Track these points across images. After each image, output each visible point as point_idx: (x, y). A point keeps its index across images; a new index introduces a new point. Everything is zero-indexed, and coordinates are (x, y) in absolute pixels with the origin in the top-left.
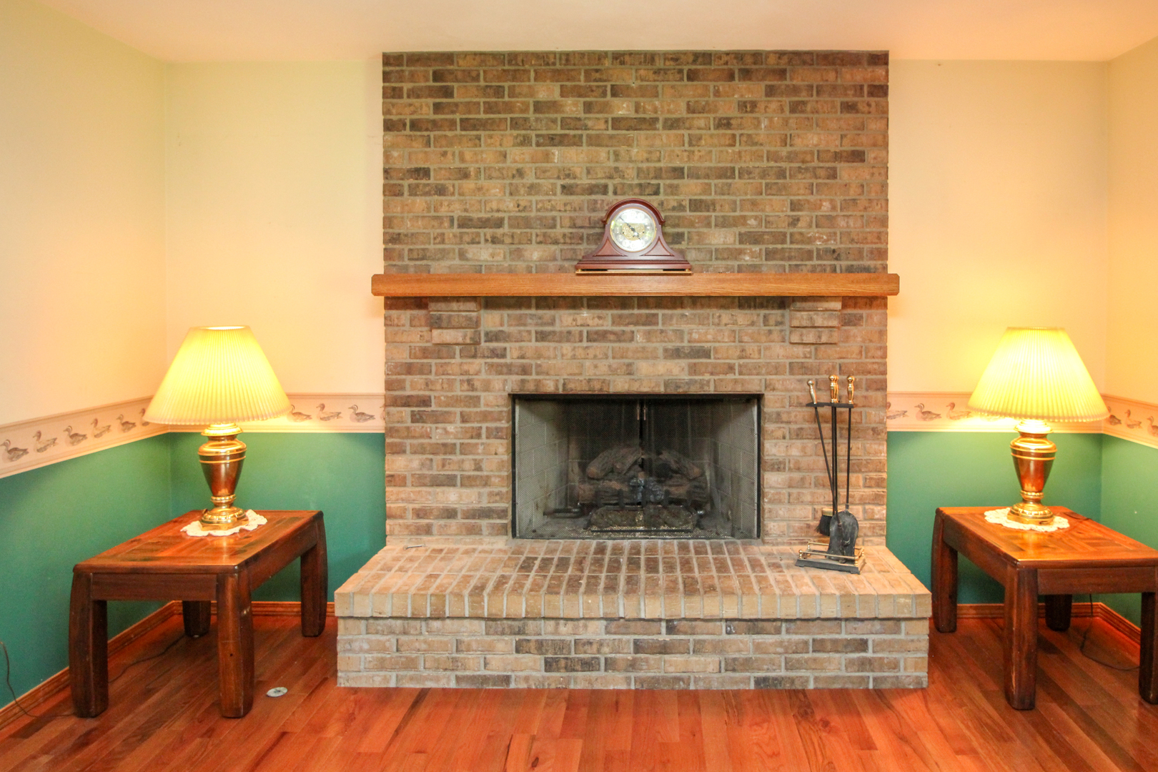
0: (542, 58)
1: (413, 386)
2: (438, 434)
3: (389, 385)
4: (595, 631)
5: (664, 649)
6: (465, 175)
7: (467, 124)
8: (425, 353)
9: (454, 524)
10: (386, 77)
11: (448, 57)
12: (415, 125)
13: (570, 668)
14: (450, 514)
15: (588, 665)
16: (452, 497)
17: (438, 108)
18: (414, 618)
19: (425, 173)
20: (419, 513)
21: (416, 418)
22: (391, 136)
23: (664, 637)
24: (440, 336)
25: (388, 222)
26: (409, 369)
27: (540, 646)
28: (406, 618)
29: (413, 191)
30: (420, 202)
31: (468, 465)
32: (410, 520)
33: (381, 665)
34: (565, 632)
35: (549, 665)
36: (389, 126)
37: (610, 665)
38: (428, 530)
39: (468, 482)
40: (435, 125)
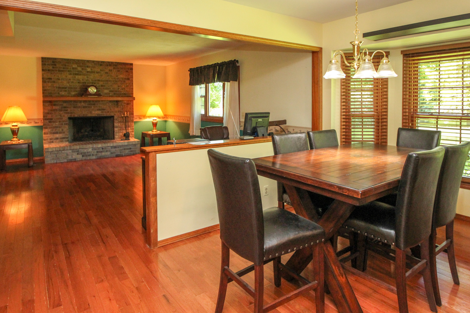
0: (74, 60)
1: (49, 116)
2: (54, 125)
3: (44, 116)
4: (90, 150)
5: (101, 152)
6: (59, 79)
7: (59, 71)
8: (51, 110)
9: (58, 141)
10: (42, 61)
11: (55, 59)
12: (49, 70)
13: (86, 156)
14: (57, 139)
15: (90, 155)
16: (57, 136)
17: (53, 67)
18: (59, 151)
19: (51, 79)
20: (50, 139)
21: (50, 122)
22: (43, 72)
23: (101, 150)
24: (54, 107)
25: (43, 87)
26: (48, 113)
27: (81, 153)
28: (58, 151)
29: (48, 82)
30: (50, 84)
31: (61, 130)
32: (49, 141)
33: (53, 159)
34: (85, 151)
35: (83, 156)
36: (43, 70)
37: (93, 155)
38: (53, 142)
39: (60, 133)
40: (53, 70)
